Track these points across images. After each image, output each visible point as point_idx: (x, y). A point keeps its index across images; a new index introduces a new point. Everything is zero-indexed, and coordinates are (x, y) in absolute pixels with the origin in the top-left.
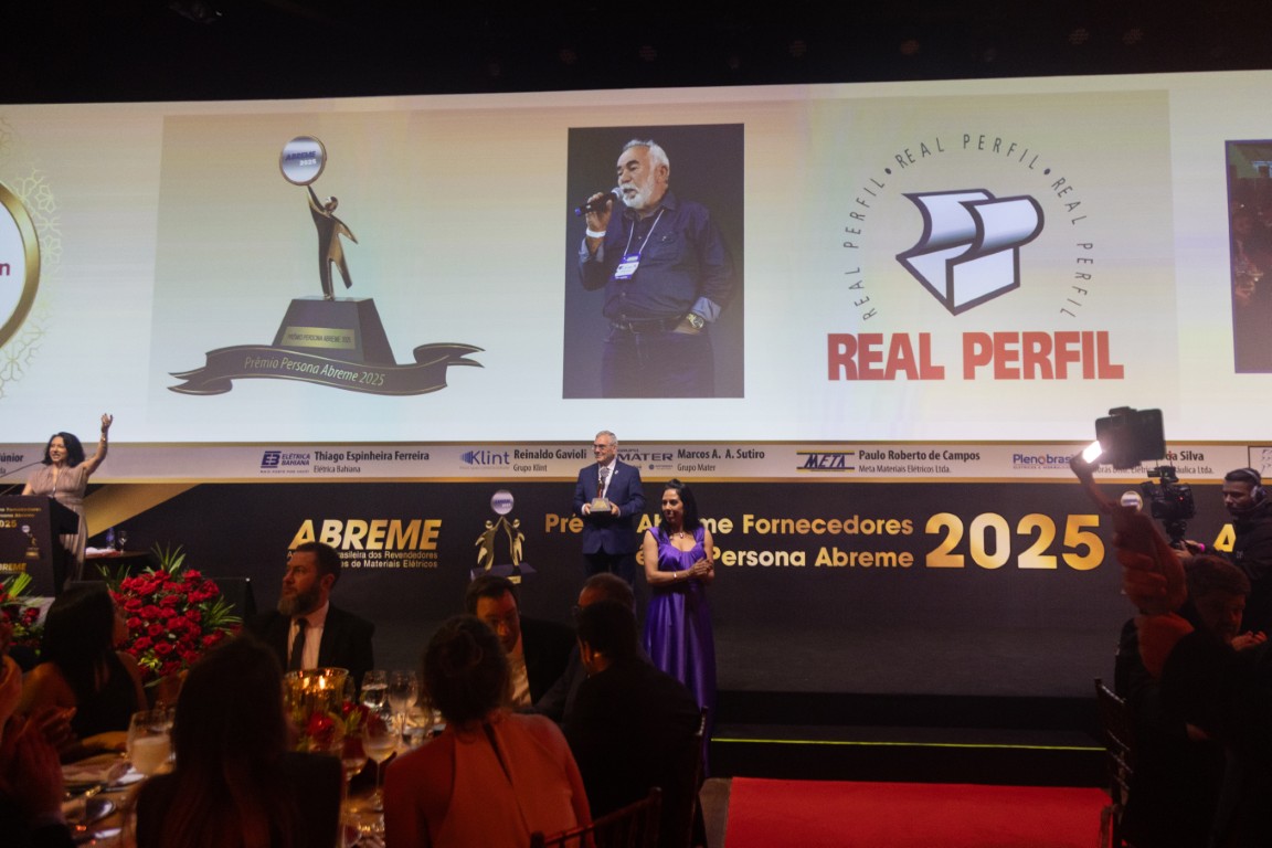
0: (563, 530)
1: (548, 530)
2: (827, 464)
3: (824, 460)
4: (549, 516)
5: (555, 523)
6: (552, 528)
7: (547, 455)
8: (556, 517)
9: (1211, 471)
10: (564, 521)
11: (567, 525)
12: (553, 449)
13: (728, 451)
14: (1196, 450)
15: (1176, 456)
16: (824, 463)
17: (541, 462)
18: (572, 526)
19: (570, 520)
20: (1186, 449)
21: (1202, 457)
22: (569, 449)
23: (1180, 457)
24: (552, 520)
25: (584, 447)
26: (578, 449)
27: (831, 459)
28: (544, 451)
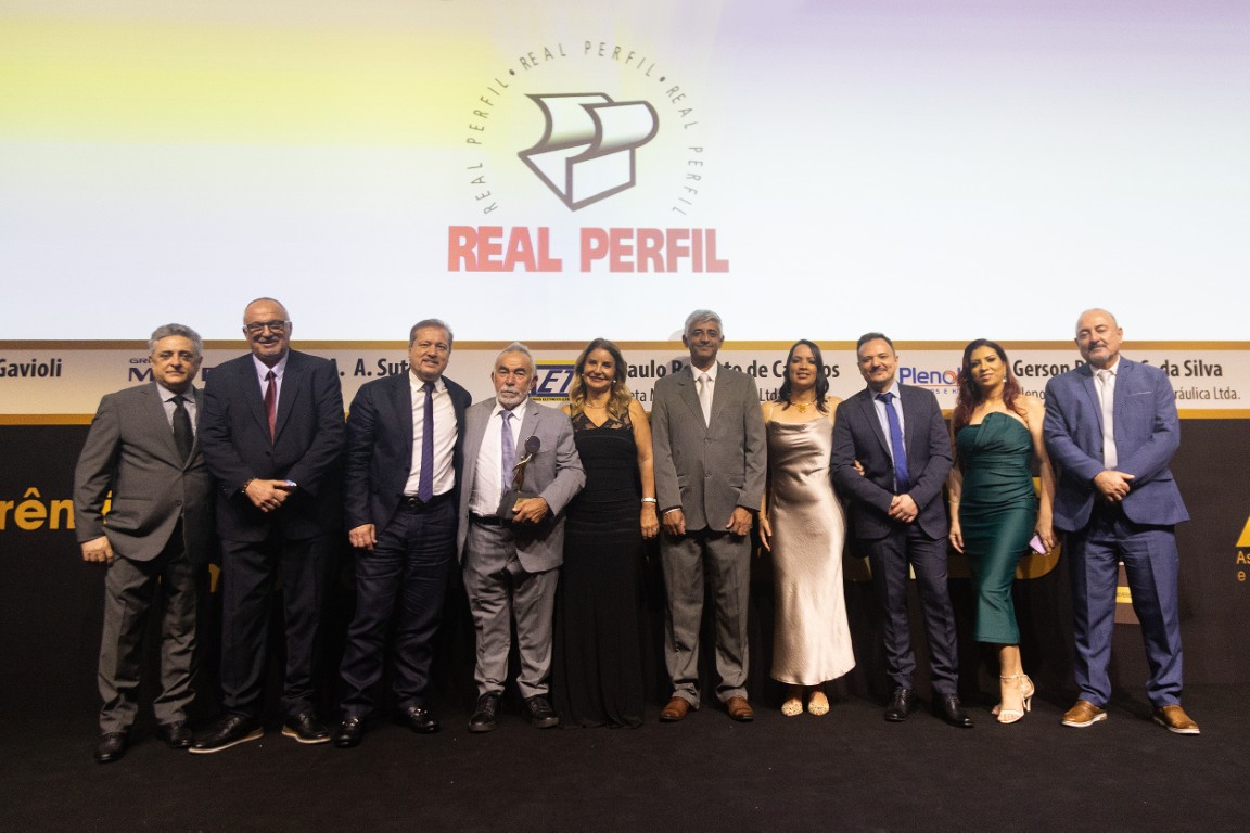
2: (555, 387)
3: (548, 379)
9: (1234, 396)
11: (11, 514)
13: (360, 362)
14: (1209, 358)
15: (1177, 369)
16: (549, 385)
18: (20, 517)
19: (17, 504)
20: (1194, 355)
21: (1219, 372)
23: (1183, 370)
25: (56, 354)
26: (44, 357)
27: (562, 377)
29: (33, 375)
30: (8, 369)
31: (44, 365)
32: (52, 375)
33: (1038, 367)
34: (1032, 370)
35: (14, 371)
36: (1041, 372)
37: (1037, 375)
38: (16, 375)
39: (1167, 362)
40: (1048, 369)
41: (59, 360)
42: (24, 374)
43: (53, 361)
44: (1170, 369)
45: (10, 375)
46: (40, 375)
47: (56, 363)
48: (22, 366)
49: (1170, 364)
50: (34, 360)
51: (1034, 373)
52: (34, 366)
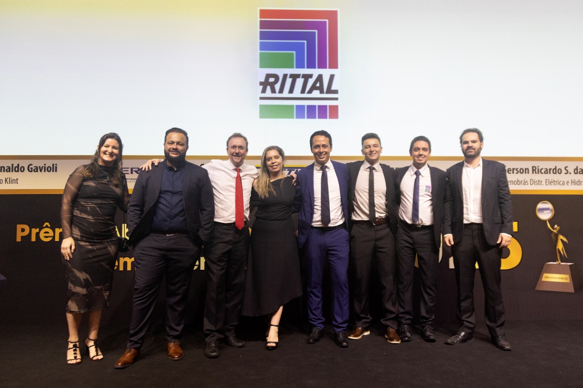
0: (33, 239)
1: (19, 239)
4: (19, 227)
5: (26, 233)
6: (22, 237)
7: (19, 169)
8: (27, 228)
10: (35, 231)
11: (38, 234)
12: (24, 163)
17: (13, 175)
18: (42, 235)
19: (40, 230)
22: (37, 163)
24: (23, 230)
25: (55, 162)
26: (49, 163)
28: (15, 165)
29: (45, 171)
30: (34, 168)
31: (49, 167)
32: (53, 171)
33: (513, 169)
34: (511, 171)
35: (37, 169)
36: (515, 171)
37: (513, 173)
38: (37, 171)
39: (577, 167)
40: (519, 170)
41: (56, 164)
42: (41, 171)
43: (53, 164)
44: (579, 170)
45: (35, 171)
46: (48, 171)
47: (55, 166)
48: (40, 167)
49: (579, 168)
50: (45, 165)
51: (512, 172)
52: (45, 167)
